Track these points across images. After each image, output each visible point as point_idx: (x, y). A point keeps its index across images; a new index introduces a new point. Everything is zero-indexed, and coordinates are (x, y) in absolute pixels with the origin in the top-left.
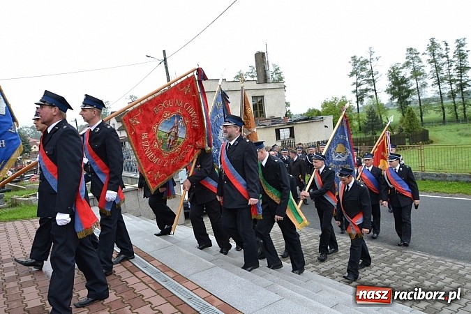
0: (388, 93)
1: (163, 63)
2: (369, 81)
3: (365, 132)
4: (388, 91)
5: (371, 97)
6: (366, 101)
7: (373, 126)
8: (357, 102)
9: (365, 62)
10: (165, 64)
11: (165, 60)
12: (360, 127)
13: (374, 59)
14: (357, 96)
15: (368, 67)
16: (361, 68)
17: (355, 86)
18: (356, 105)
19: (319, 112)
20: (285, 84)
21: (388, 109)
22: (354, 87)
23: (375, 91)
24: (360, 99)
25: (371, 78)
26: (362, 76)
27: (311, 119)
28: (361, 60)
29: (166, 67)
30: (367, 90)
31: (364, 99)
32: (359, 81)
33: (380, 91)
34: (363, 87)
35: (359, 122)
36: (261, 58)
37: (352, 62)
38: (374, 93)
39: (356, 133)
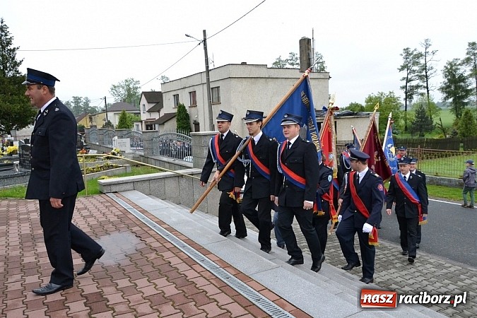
0: (443, 91)
1: (202, 45)
2: (421, 77)
3: (412, 133)
4: (442, 89)
5: (422, 94)
6: (416, 99)
7: (421, 126)
8: (406, 99)
9: (420, 55)
10: (205, 44)
11: (205, 41)
12: (406, 127)
13: (430, 53)
14: (406, 93)
15: (422, 61)
16: (413, 62)
17: (405, 81)
18: (404, 102)
19: (362, 107)
20: (330, 74)
21: (440, 109)
22: (404, 83)
23: (428, 88)
24: (409, 96)
25: (424, 73)
26: (414, 71)
27: (356, 114)
28: (415, 53)
29: (205, 49)
30: (417, 87)
31: (414, 96)
32: (409, 77)
33: (432, 88)
34: (414, 83)
35: (406, 120)
36: (306, 44)
37: (404, 55)
38: (425, 91)
39: (402, 133)
